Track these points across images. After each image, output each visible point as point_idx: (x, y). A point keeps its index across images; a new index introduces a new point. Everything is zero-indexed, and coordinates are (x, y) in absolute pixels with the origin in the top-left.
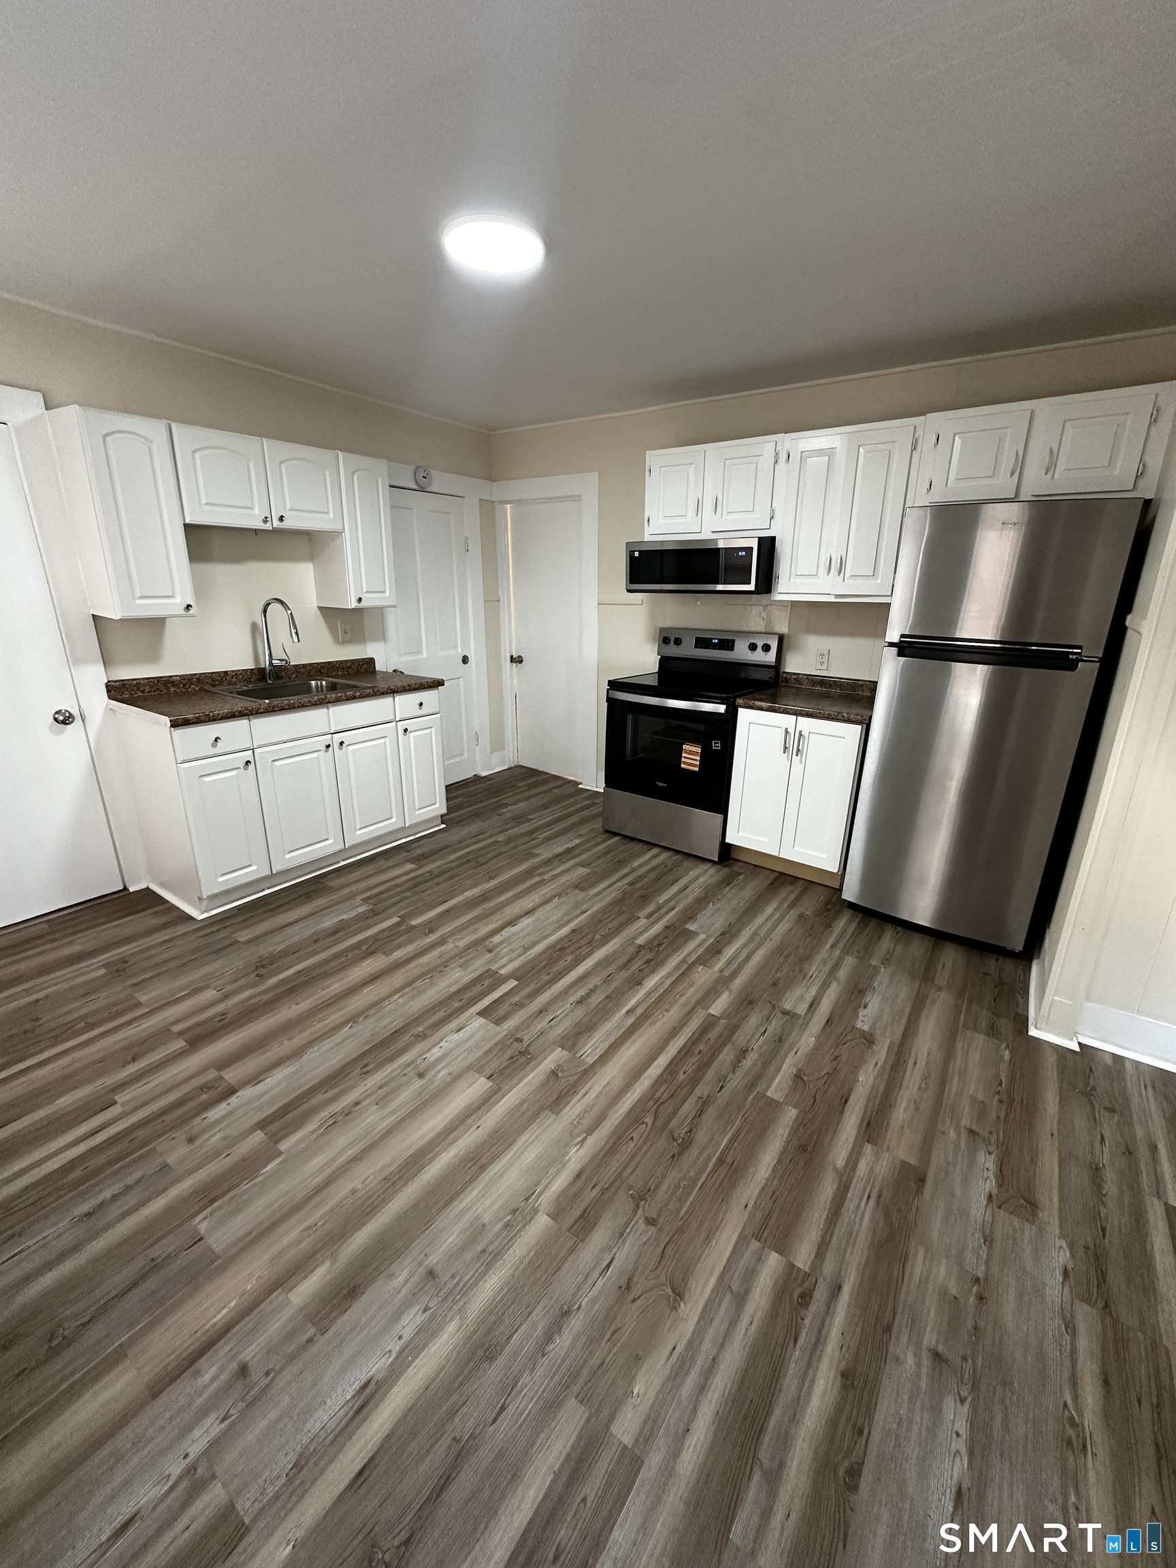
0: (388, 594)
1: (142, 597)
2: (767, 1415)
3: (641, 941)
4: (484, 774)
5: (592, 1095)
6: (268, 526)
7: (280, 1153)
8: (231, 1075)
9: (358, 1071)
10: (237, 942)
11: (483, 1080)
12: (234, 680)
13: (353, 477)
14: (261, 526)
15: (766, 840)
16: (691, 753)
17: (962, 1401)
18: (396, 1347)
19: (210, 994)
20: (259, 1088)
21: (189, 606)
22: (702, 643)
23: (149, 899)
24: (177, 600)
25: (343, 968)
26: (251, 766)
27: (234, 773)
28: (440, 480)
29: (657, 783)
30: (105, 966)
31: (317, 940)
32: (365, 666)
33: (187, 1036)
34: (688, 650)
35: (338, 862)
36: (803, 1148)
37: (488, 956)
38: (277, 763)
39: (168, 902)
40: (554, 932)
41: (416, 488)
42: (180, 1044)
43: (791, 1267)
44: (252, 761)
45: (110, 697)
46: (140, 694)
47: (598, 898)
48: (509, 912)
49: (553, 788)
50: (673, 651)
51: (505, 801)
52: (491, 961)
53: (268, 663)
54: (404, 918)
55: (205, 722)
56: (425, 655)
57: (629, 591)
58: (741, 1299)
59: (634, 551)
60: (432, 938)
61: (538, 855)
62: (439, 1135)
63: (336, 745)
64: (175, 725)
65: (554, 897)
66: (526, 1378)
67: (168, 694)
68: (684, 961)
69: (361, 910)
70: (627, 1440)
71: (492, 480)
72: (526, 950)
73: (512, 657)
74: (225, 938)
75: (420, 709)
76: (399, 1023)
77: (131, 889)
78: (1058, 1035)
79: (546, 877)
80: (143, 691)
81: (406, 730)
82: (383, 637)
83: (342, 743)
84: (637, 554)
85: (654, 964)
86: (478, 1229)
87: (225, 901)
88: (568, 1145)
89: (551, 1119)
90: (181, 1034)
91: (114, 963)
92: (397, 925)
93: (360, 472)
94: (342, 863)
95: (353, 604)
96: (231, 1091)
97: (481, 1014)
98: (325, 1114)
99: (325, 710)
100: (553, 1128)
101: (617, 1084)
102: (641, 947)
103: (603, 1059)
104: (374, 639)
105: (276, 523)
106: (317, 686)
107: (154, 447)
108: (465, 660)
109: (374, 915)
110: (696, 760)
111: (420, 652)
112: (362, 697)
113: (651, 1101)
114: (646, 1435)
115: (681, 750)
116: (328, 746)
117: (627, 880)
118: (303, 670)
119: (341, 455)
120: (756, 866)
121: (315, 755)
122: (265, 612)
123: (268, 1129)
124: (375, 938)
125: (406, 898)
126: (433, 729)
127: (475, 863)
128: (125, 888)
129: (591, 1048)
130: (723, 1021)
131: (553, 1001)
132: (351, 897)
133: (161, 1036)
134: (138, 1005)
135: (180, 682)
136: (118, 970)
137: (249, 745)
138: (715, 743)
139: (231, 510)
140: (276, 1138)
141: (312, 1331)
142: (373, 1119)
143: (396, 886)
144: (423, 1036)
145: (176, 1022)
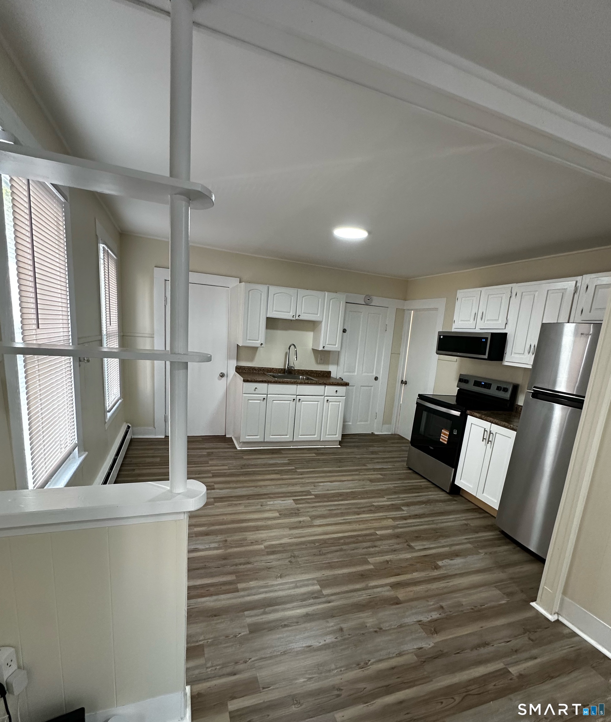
0: (337, 346)
1: (249, 340)
2: (277, 605)
3: (374, 504)
4: (376, 433)
5: (305, 531)
6: (294, 319)
7: (214, 505)
8: (216, 486)
9: (247, 498)
10: (243, 458)
11: (278, 514)
12: (275, 371)
13: (330, 301)
14: (292, 318)
15: (471, 486)
16: (445, 434)
17: (336, 638)
18: (207, 547)
19: (226, 467)
20: (221, 491)
21: (262, 344)
22: (477, 383)
23: (230, 440)
24: (259, 342)
25: (265, 474)
26: (265, 400)
27: (259, 401)
28: (376, 301)
29: (430, 447)
30: (207, 453)
31: (264, 465)
32: (327, 374)
33: (213, 474)
34: (470, 387)
35: (290, 446)
36: (362, 575)
37: (313, 487)
38: (274, 402)
39: (233, 442)
40: (343, 489)
41: (365, 304)
42: (211, 475)
43: (321, 591)
44: (266, 398)
45: (236, 371)
46: (244, 371)
47: (374, 486)
48: (334, 479)
49: (402, 446)
50: (465, 386)
51: (374, 445)
52: (312, 489)
53: (287, 367)
54: (296, 468)
55: (253, 382)
56: (356, 374)
57: (437, 354)
58: (296, 587)
59: (441, 336)
60: (300, 476)
61: (367, 466)
62: (255, 519)
63: (298, 400)
64: (244, 381)
65: (357, 480)
66: (228, 567)
67: (253, 372)
68: (386, 516)
69: (286, 462)
70: (239, 587)
71: (405, 300)
72: (328, 490)
73: (402, 381)
74: (240, 456)
75: (336, 393)
76: (268, 492)
77: (227, 436)
78: (545, 610)
79: (361, 474)
80: (246, 371)
81: (328, 400)
82: (337, 364)
83: (300, 399)
84: (442, 337)
85: (370, 511)
86: (245, 539)
87: (247, 446)
88: (286, 537)
89: (287, 530)
90: (212, 473)
91: (209, 452)
92: (293, 469)
93: (334, 299)
94: (292, 447)
95: (321, 348)
96: (214, 489)
97: (294, 500)
98: (231, 502)
99: (295, 386)
100: (287, 532)
101: (317, 533)
102: (374, 506)
103: (320, 526)
104: (333, 364)
105: (297, 318)
106: (302, 378)
107: (263, 294)
108: (376, 379)
109: (288, 464)
110: (446, 438)
111: (354, 372)
112: (311, 384)
113: (325, 542)
114: (244, 589)
115: (441, 432)
116: (294, 400)
117: (393, 485)
118: (300, 372)
119: (327, 293)
120: (469, 501)
121: (289, 402)
122: (289, 349)
123: (215, 500)
124: (282, 470)
125: (304, 463)
126: (341, 403)
127: (340, 461)
128: (225, 435)
129: (318, 522)
130: (378, 536)
131: (320, 506)
132: (285, 457)
133: (208, 472)
134: (208, 463)
135: (257, 369)
136: (209, 454)
137: (266, 393)
138: (455, 431)
139: (282, 313)
140: (215, 502)
141: (194, 535)
142: (241, 508)
143: (304, 459)
144: (272, 498)
145: (213, 470)
